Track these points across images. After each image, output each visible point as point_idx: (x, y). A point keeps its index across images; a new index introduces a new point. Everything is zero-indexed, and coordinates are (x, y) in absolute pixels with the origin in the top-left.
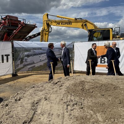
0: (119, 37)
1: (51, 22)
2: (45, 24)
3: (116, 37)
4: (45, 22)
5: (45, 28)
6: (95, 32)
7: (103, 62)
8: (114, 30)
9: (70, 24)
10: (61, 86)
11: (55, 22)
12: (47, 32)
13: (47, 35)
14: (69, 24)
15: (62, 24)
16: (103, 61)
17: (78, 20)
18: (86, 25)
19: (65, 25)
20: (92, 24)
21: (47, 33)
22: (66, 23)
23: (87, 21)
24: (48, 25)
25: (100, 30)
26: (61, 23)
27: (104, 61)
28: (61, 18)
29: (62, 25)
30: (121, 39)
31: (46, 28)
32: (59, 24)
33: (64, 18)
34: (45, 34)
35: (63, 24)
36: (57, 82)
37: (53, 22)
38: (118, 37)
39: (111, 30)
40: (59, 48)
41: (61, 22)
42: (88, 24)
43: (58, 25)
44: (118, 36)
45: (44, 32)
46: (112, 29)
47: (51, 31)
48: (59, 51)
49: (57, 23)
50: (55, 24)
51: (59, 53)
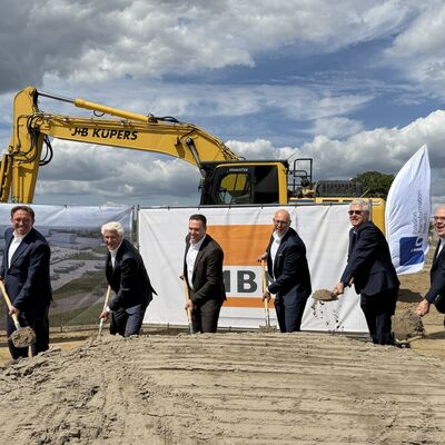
0: (310, 195)
1: (51, 125)
2: (24, 131)
3: (301, 196)
4: (23, 122)
5: (19, 146)
6: (225, 172)
7: (247, 286)
8: (291, 168)
9: (131, 136)
10: (43, 381)
11: (68, 123)
12: (29, 161)
13: (29, 177)
14: (126, 136)
15: (95, 133)
16: (246, 281)
17: (160, 122)
18: (191, 143)
19: (108, 140)
20: (214, 142)
21: (30, 166)
22: (114, 132)
23: (194, 131)
24: (37, 136)
25: (245, 167)
26: (91, 132)
27: (251, 281)
28: (95, 109)
29: (96, 139)
30: (319, 200)
31: (26, 145)
32: (84, 132)
33: (105, 112)
34: (22, 171)
35: (100, 133)
37: (57, 123)
38: (307, 196)
39: (281, 167)
40: (73, 232)
41: (91, 128)
42: (200, 142)
43: (78, 136)
44: (308, 191)
45: (16, 164)
46: (286, 164)
47: (47, 159)
48: (74, 243)
49: (73, 130)
50: (67, 132)
51: (71, 252)
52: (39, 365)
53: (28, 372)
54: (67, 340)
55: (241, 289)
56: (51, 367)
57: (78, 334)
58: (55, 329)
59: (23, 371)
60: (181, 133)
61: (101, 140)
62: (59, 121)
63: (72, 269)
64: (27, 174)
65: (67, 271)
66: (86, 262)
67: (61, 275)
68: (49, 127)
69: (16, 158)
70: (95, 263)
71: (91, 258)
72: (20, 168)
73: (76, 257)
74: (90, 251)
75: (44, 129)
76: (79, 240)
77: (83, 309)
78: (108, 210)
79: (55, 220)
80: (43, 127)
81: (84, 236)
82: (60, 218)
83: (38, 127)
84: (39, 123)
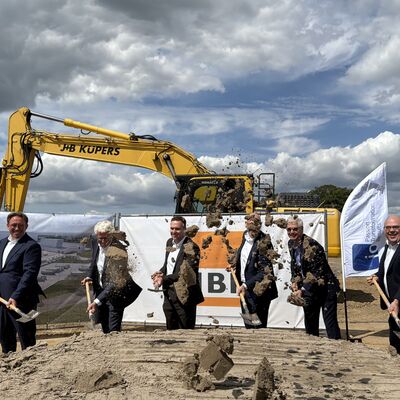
0: (273, 205)
1: (42, 142)
2: (18, 147)
3: (265, 206)
4: (17, 138)
5: (13, 160)
6: (198, 184)
7: (217, 287)
8: (256, 182)
9: (114, 152)
10: (32, 373)
11: (58, 140)
12: (21, 173)
13: (20, 187)
14: (110, 152)
15: (82, 149)
16: (216, 283)
17: (140, 140)
18: (168, 159)
19: (93, 155)
20: (188, 158)
21: (22, 178)
22: (99, 148)
23: (171, 148)
24: (29, 152)
25: (216, 180)
26: (78, 148)
27: (220, 282)
28: (82, 128)
29: (82, 154)
30: (281, 210)
31: (19, 160)
32: (72, 149)
33: (91, 130)
34: (15, 183)
35: (86, 149)
36: (21, 358)
37: (47, 140)
39: (247, 180)
40: (59, 237)
41: (78, 144)
42: (175, 157)
43: (66, 152)
44: (271, 202)
45: (9, 176)
46: (252, 177)
47: (37, 172)
48: (60, 248)
49: (62, 146)
50: (57, 148)
51: (57, 256)
52: (27, 359)
53: (18, 365)
54: (52, 336)
55: (210, 290)
56: (39, 360)
57: (63, 331)
58: (42, 327)
59: (13, 363)
60: (159, 150)
61: (87, 155)
62: (48, 138)
63: (58, 271)
64: (19, 185)
65: (53, 273)
66: (71, 265)
67: (48, 277)
69: (9, 170)
70: (79, 265)
71: (76, 261)
72: (13, 180)
73: (62, 260)
74: (75, 255)
75: (36, 145)
76: (65, 245)
77: (67, 309)
78: (92, 218)
79: (44, 227)
80: (34, 143)
81: (69, 241)
82: (48, 225)
83: (30, 144)
84: (31, 140)
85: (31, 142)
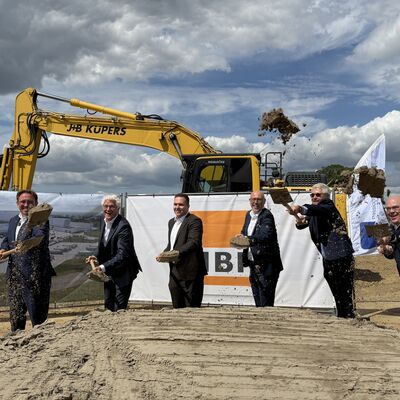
0: (280, 185)
1: (48, 122)
2: (24, 127)
3: (272, 185)
4: (24, 119)
5: (20, 141)
6: (204, 164)
7: (225, 266)
8: (263, 161)
9: (120, 132)
10: (39, 350)
11: (64, 120)
12: (28, 154)
13: (28, 168)
14: (116, 132)
15: (88, 129)
16: (223, 262)
17: (146, 120)
18: (174, 138)
19: (99, 136)
20: (194, 137)
21: (29, 158)
22: (105, 128)
23: (177, 127)
24: (36, 132)
25: (221, 159)
26: (84, 128)
27: (227, 261)
28: (88, 108)
29: (89, 134)
31: (26, 140)
32: (78, 129)
33: (97, 110)
35: (92, 129)
36: (29, 336)
37: (53, 120)
38: (277, 185)
39: (254, 160)
40: (67, 217)
41: (84, 124)
42: (181, 137)
43: (73, 132)
44: (278, 181)
45: (16, 156)
46: (258, 157)
47: (44, 152)
48: (68, 227)
49: (69, 126)
50: (63, 128)
51: (65, 235)
52: (34, 337)
53: (25, 343)
54: (60, 315)
55: (218, 269)
56: (46, 337)
57: (71, 310)
59: (20, 342)
60: (165, 130)
61: (93, 135)
62: (55, 118)
63: (66, 250)
64: (26, 166)
65: (61, 253)
66: (79, 244)
67: (56, 256)
68: (47, 123)
69: (17, 151)
70: (87, 245)
71: (83, 240)
72: (20, 161)
73: (70, 239)
74: (82, 234)
75: (42, 125)
76: (72, 224)
77: (75, 287)
78: (99, 198)
80: (41, 123)
81: (77, 221)
82: (56, 205)
83: (37, 124)
84: (38, 120)
85: (38, 123)
